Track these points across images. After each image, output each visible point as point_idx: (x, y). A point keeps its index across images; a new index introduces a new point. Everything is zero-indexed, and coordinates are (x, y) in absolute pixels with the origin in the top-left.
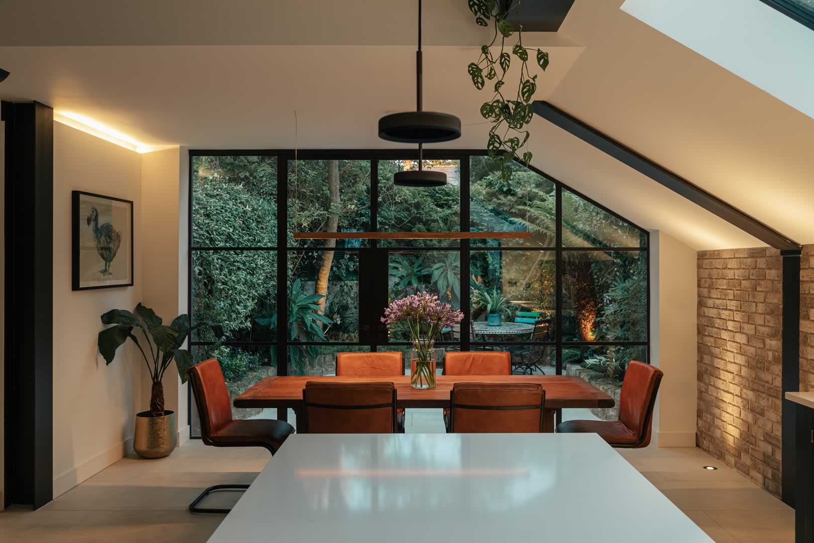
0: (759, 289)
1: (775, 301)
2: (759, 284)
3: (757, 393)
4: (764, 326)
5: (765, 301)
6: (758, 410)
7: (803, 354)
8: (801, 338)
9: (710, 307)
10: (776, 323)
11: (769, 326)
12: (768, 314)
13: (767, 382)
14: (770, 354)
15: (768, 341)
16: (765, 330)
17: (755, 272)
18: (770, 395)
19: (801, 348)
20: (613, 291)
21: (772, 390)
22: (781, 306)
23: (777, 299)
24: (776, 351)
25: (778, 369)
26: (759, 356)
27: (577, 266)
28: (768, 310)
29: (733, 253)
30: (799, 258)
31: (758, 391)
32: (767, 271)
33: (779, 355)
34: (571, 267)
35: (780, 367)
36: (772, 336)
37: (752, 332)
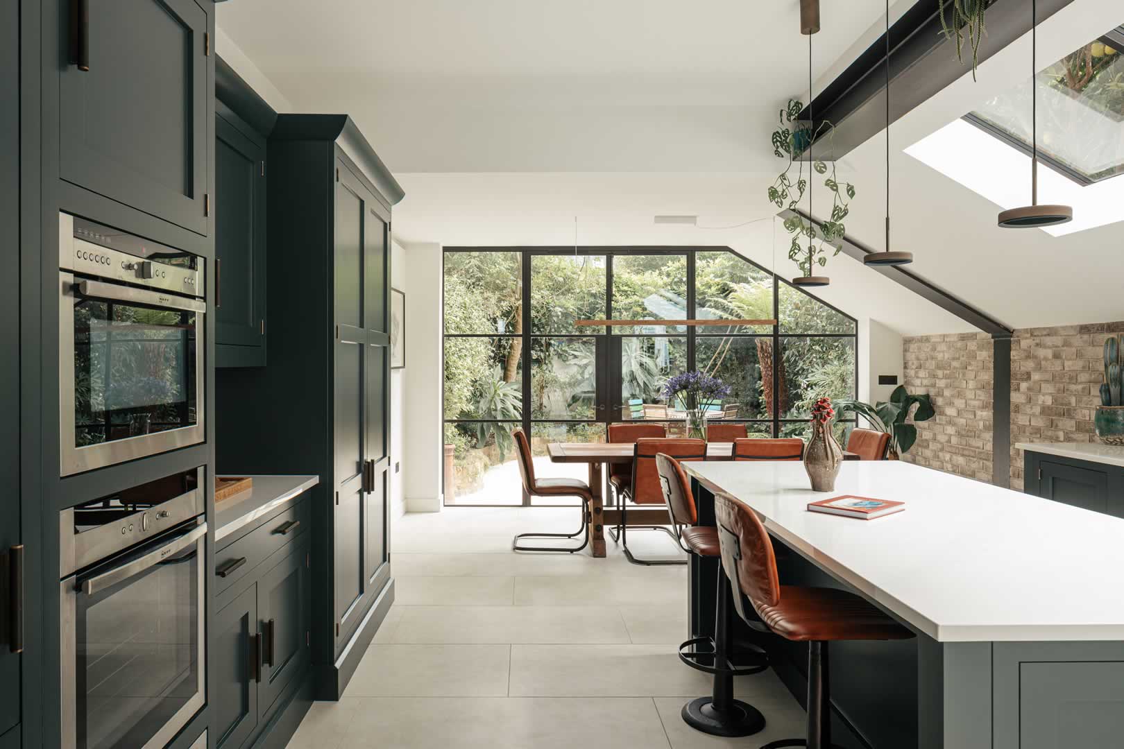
0: (969, 368)
1: (986, 377)
2: (970, 364)
3: (968, 458)
4: (975, 399)
5: (975, 377)
6: (968, 473)
7: (1014, 420)
8: (1012, 407)
9: (918, 386)
10: (987, 396)
11: (981, 400)
12: (979, 389)
13: (978, 448)
14: (981, 424)
15: (979, 413)
16: (976, 403)
17: (965, 353)
18: (981, 459)
19: (1012, 415)
20: (812, 376)
21: (982, 455)
22: (992, 382)
23: (988, 376)
24: (987, 420)
25: (989, 436)
26: (969, 426)
27: (769, 353)
28: (979, 386)
29: (942, 337)
30: (1010, 341)
31: (969, 456)
32: (978, 353)
33: (990, 425)
34: (764, 354)
35: (991, 434)
36: (984, 407)
37: (963, 406)
